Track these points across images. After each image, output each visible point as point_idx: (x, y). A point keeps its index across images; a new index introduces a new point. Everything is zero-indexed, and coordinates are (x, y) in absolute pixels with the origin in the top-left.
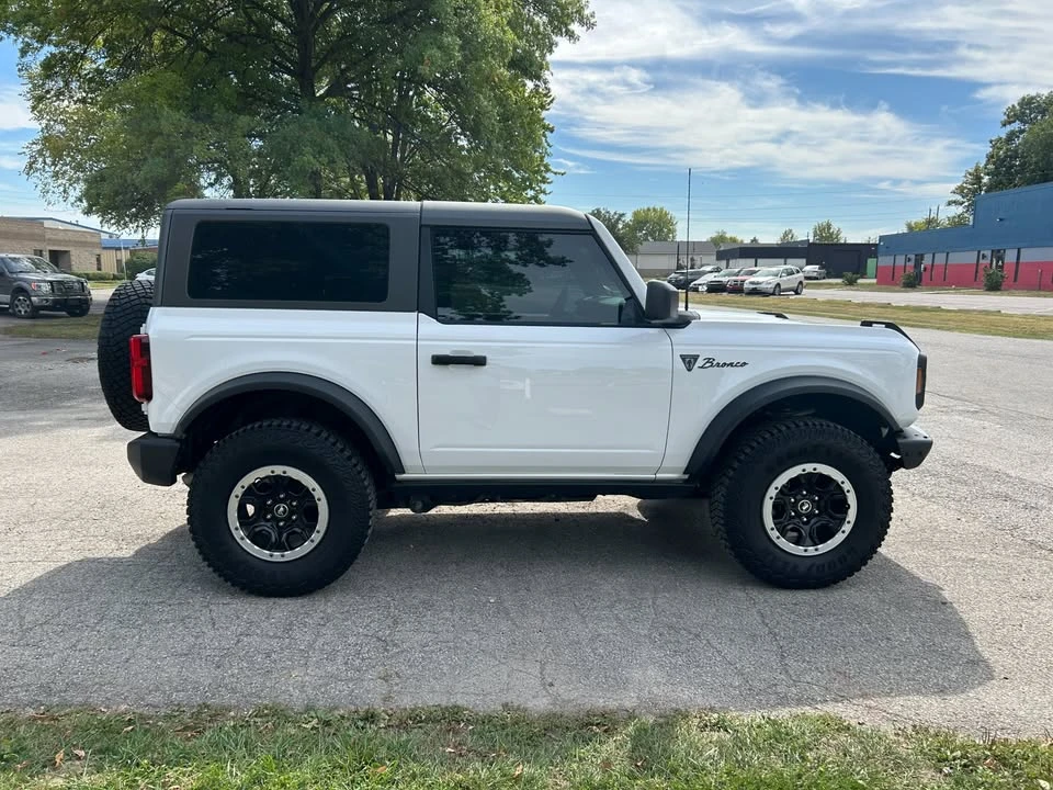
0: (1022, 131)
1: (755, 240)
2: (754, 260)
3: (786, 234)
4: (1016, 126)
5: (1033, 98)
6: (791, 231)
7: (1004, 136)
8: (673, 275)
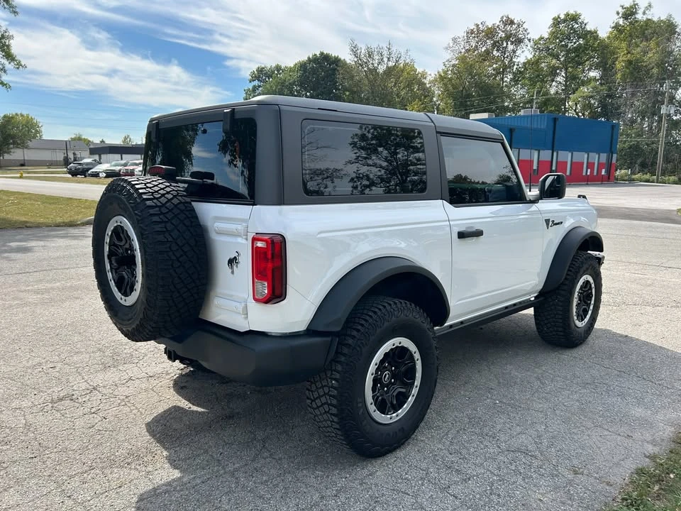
0: (259, 86)
1: (103, 141)
2: (120, 155)
3: (126, 138)
4: (256, 83)
5: (263, 68)
6: (128, 136)
7: (251, 88)
8: (72, 165)
